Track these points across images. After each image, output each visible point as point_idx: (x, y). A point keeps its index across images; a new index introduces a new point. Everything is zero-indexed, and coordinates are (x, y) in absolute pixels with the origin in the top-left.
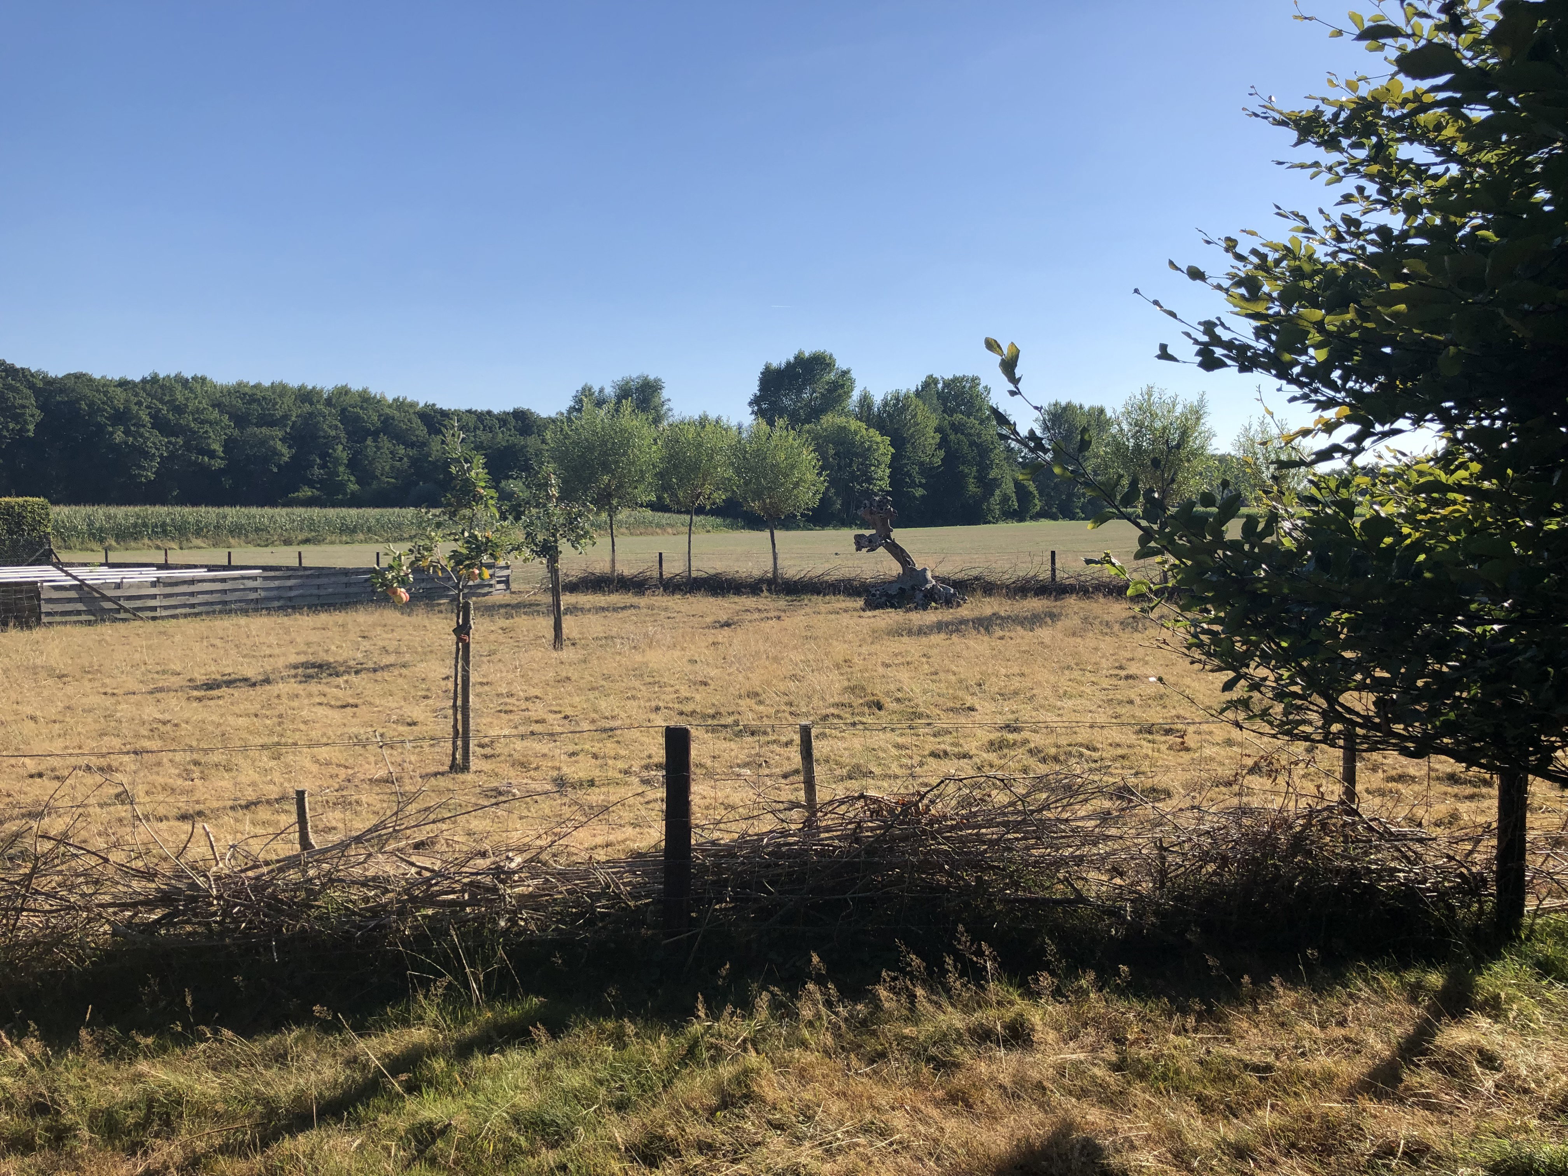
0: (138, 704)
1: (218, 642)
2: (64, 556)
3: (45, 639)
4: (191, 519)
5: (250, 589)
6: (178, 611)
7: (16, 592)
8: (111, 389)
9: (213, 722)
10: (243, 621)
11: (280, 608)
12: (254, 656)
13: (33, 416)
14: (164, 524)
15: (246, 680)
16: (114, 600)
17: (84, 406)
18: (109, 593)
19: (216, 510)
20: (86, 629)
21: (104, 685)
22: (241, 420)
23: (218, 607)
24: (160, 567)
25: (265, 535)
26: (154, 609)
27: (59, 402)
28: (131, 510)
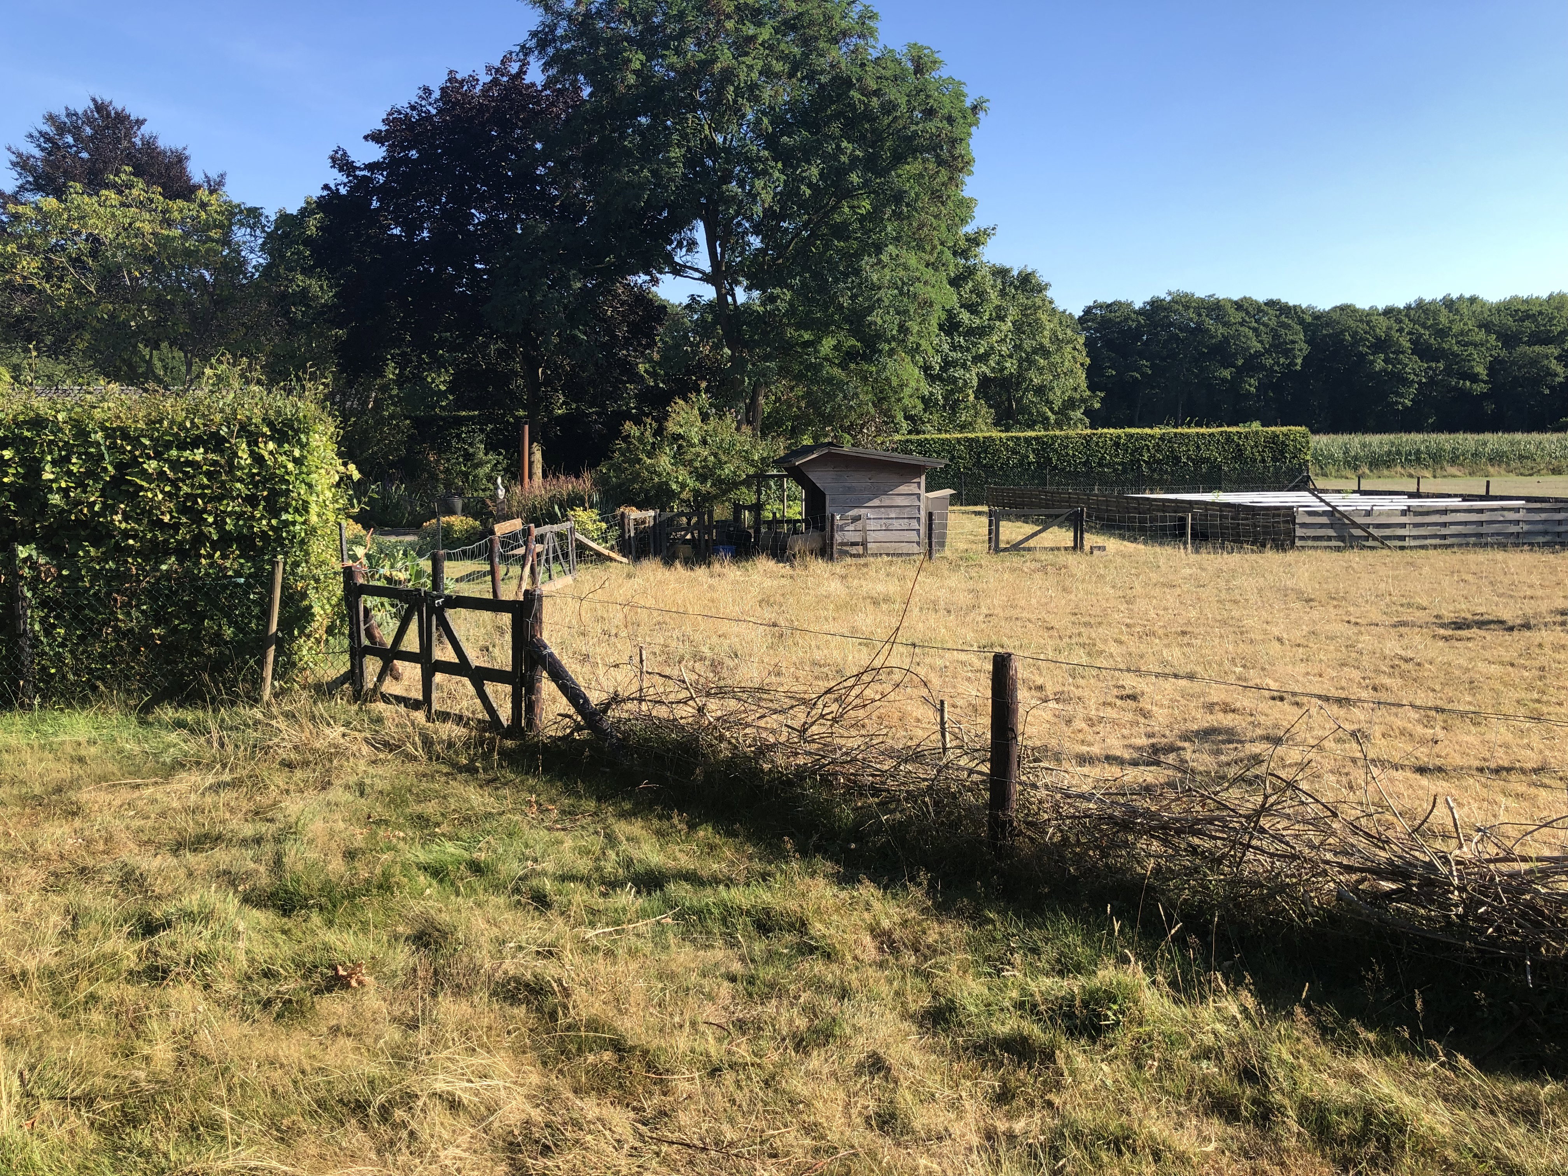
0: (1380, 637)
1: (1469, 577)
2: (1320, 483)
3: (1297, 562)
4: (1447, 447)
5: (1510, 522)
6: (1428, 542)
7: (1274, 516)
8: (1373, 318)
9: (1460, 667)
10: (1500, 555)
11: (1545, 544)
12: (1511, 597)
13: (1302, 349)
14: (1418, 452)
15: (1502, 622)
16: (1363, 527)
17: (1348, 337)
18: (1359, 520)
19: (1476, 437)
20: (1335, 555)
21: (1348, 613)
22: (1509, 339)
23: (1472, 540)
24: (1411, 495)
25: (1529, 463)
26: (1402, 538)
27: (1325, 336)
28: (1386, 437)
